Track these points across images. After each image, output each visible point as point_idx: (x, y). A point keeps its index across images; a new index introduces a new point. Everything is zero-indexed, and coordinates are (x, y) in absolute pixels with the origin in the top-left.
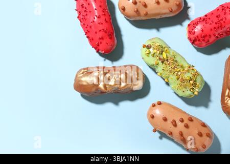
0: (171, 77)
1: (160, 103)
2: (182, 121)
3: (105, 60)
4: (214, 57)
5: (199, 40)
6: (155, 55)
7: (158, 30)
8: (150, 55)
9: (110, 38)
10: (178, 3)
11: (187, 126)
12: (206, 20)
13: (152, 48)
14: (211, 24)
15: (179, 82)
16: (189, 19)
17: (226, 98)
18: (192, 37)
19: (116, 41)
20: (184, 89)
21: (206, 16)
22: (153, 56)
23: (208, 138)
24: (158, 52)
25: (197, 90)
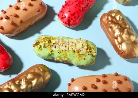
0: (68, 54)
1: (73, 80)
2: (99, 81)
3: (10, 76)
4: (90, 28)
5: (72, 19)
6: (46, 45)
7: (39, 33)
8: (42, 48)
9: (2, 53)
10: (40, 3)
11: (105, 82)
12: (68, 4)
13: (40, 42)
14: (72, 4)
15: (76, 54)
16: (56, 14)
17: (118, 46)
18: (65, 20)
19: (10, 56)
20: (84, 57)
21: (66, 2)
22: (45, 47)
23: (128, 82)
24: (47, 42)
25: (94, 51)
